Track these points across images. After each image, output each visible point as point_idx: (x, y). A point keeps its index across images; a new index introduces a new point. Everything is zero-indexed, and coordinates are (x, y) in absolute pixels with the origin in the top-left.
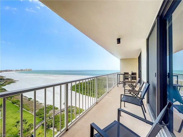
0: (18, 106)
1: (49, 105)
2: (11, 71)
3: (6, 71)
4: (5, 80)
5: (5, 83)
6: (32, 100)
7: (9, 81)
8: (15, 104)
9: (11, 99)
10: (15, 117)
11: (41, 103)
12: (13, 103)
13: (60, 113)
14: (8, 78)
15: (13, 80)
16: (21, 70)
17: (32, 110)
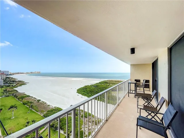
0: (28, 107)
1: (56, 107)
2: (23, 73)
3: (18, 73)
4: (17, 82)
5: (17, 85)
6: (41, 101)
7: (20, 83)
8: (25, 105)
9: (22, 100)
10: (26, 118)
11: (49, 105)
12: (24, 104)
13: (67, 116)
14: (20, 80)
15: (24, 82)
16: (31, 73)
17: (41, 111)
